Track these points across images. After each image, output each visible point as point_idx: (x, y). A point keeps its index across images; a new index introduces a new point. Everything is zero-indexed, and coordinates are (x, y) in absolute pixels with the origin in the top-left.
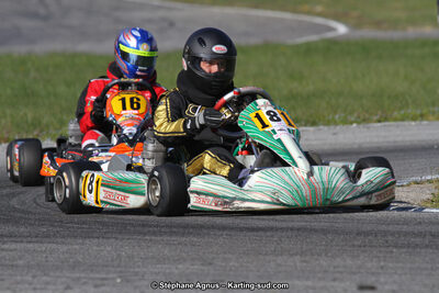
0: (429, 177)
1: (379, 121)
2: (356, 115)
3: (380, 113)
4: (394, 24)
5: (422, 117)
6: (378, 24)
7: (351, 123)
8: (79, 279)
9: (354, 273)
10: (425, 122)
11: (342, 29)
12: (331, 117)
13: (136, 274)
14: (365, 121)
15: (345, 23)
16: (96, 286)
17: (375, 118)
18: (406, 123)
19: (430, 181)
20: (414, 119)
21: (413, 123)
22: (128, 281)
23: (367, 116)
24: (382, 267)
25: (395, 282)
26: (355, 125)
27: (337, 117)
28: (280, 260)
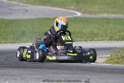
0: (105, 56)
1: (90, 41)
2: (83, 39)
3: (91, 38)
4: (95, 13)
5: (103, 40)
6: (90, 13)
7: (82, 41)
8: (8, 78)
9: (83, 78)
10: (104, 42)
11: (79, 14)
12: (76, 39)
13: (24, 77)
14: (86, 41)
15: (80, 12)
16: (14, 80)
17: (89, 40)
18: (98, 42)
19: (105, 57)
20: (100, 40)
21: (100, 42)
22: (22, 79)
23: (87, 39)
24: (91, 77)
25: (95, 81)
26: (83, 42)
27: (78, 39)
28: (63, 75)
